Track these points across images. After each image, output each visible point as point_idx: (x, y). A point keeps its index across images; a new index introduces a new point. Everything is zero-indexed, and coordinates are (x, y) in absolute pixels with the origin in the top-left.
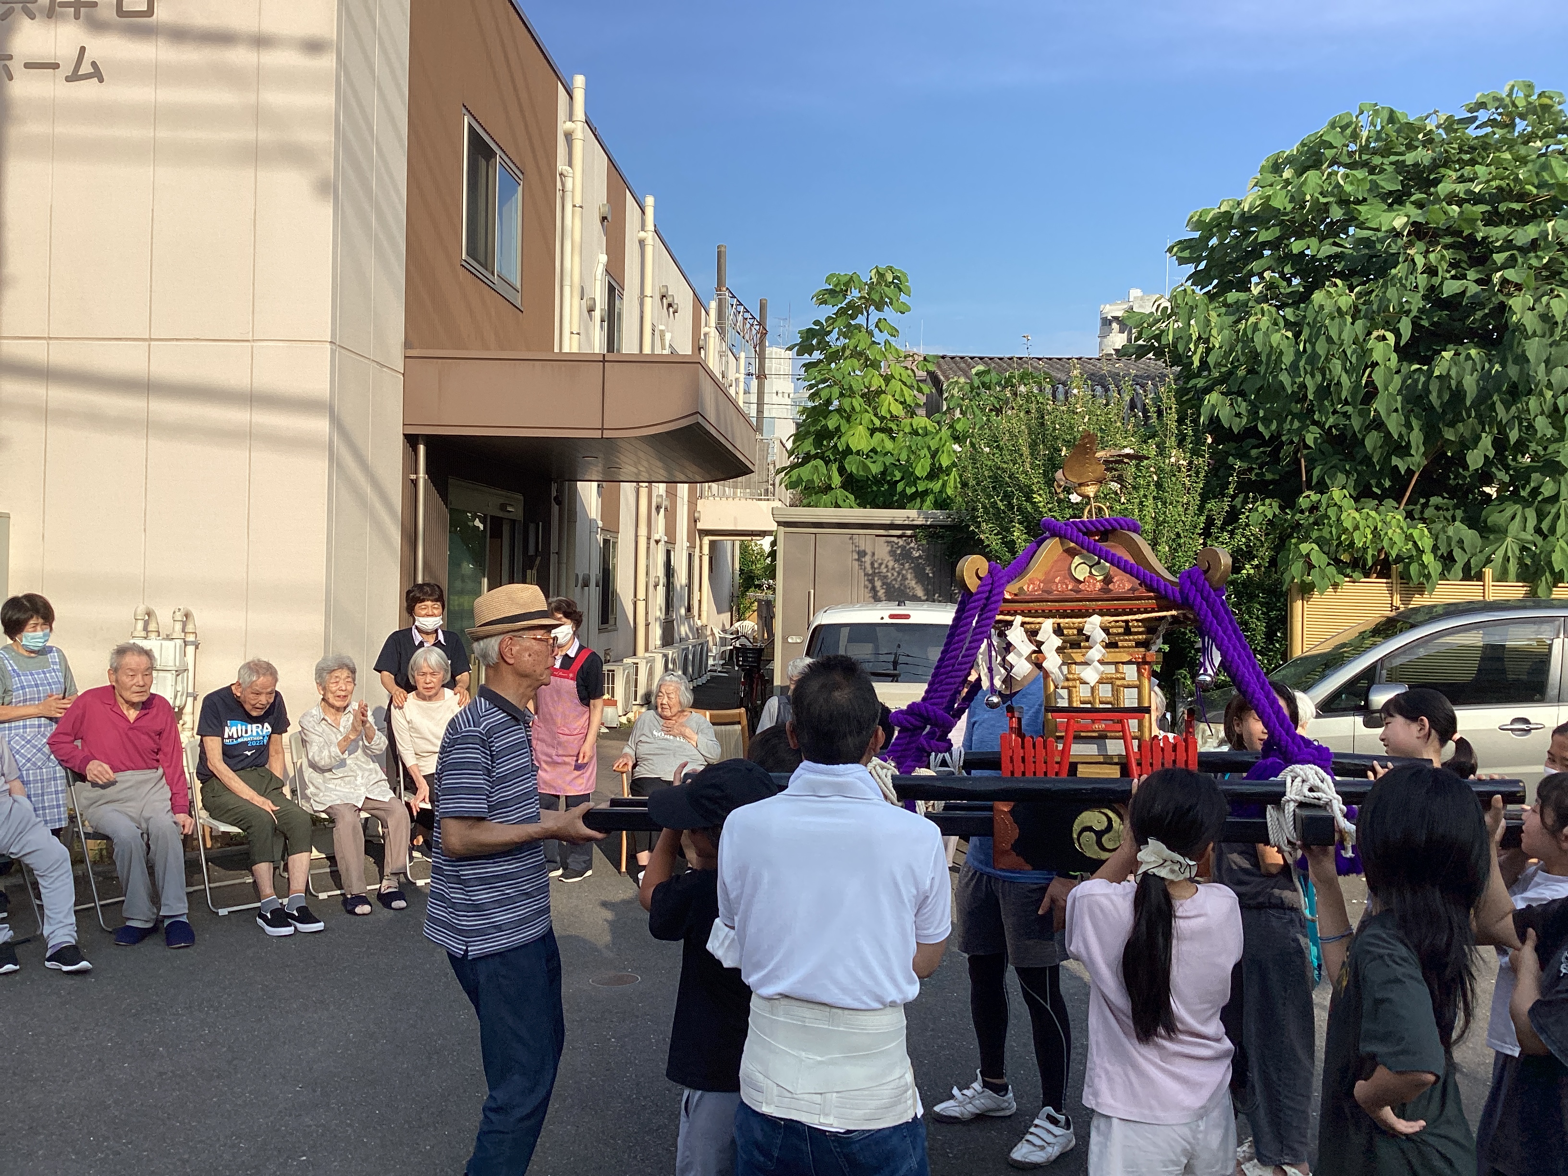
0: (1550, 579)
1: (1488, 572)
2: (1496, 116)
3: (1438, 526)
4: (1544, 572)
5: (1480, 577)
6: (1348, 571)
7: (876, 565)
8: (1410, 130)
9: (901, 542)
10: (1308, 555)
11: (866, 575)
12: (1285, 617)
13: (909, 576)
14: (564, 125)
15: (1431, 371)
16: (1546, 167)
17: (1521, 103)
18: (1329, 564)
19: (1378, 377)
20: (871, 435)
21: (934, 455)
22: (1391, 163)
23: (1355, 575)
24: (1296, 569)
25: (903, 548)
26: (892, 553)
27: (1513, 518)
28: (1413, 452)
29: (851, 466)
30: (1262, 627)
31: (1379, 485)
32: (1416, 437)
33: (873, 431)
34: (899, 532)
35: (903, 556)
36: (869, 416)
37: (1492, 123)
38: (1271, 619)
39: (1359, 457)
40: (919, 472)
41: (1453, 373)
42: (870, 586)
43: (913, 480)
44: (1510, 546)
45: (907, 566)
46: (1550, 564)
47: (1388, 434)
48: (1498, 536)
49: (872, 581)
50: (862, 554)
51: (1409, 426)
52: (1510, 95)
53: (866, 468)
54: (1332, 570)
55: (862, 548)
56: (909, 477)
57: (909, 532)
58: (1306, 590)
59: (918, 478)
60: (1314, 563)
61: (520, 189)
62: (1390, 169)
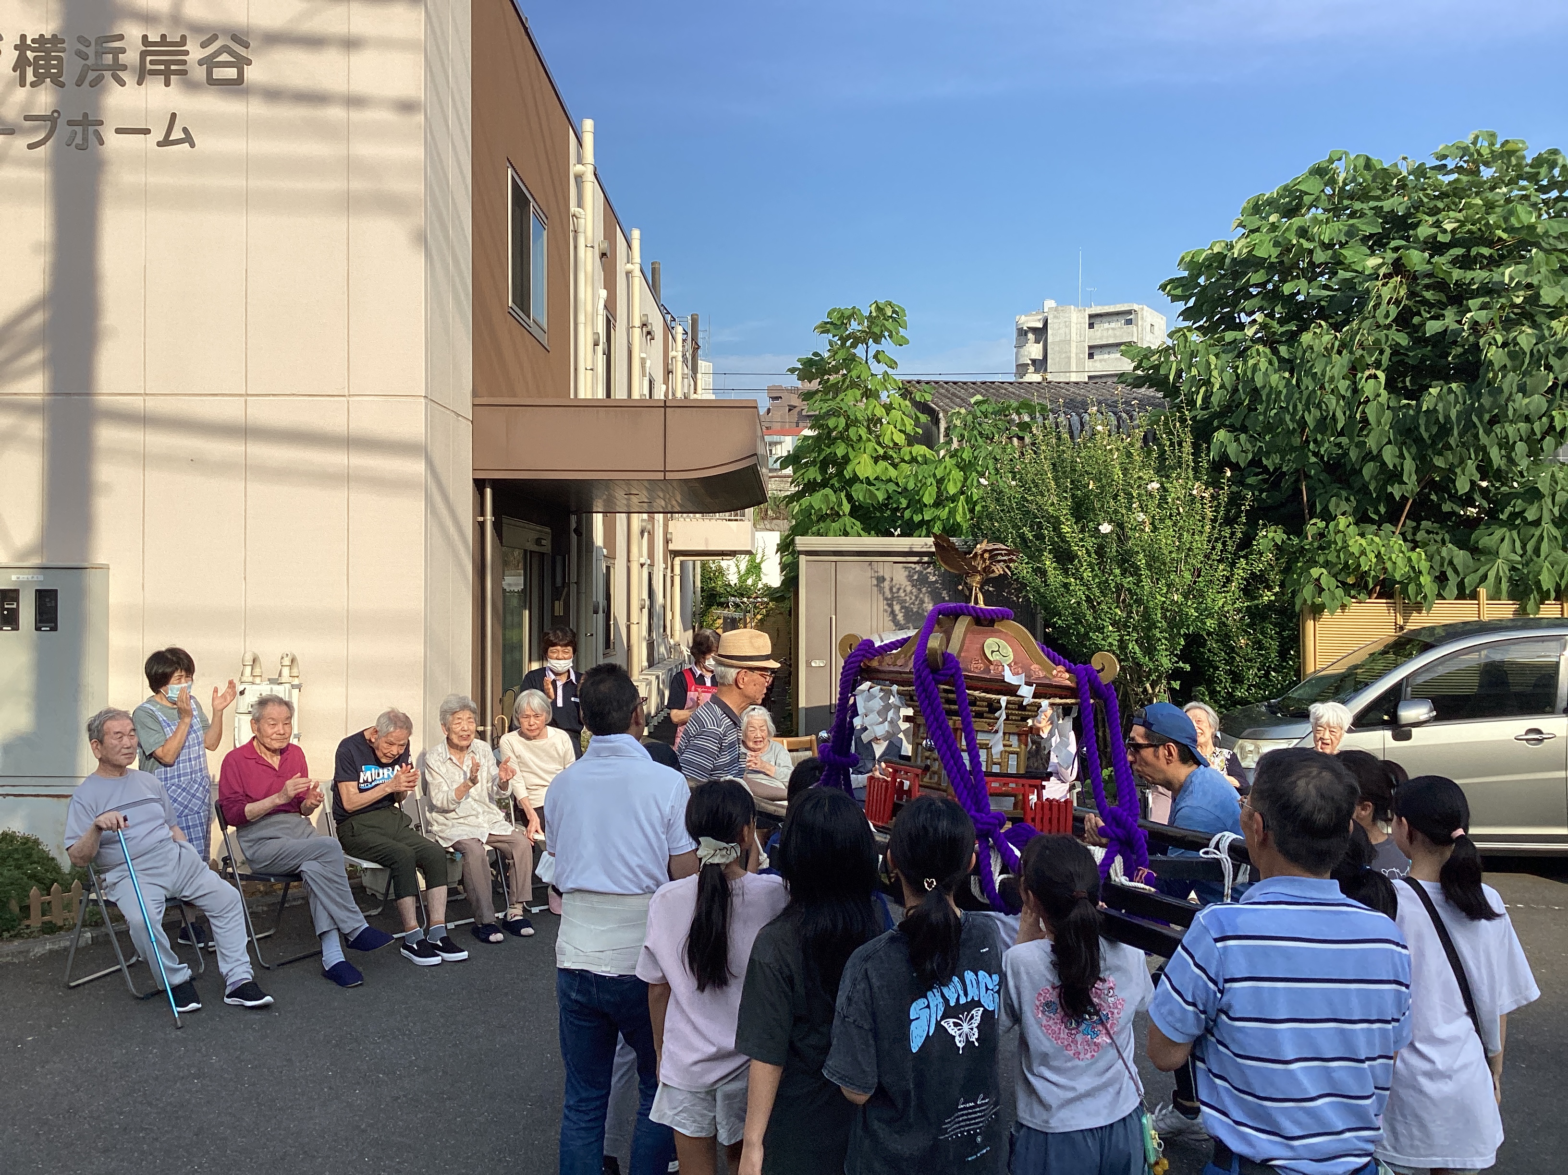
0: (1537, 597)
1: (1482, 591)
2: (1462, 163)
3: (1433, 548)
4: (1532, 592)
5: (1474, 596)
6: (1353, 593)
7: (894, 590)
8: (1386, 174)
9: (918, 567)
10: (1318, 580)
11: (886, 599)
12: (1298, 636)
13: (926, 600)
14: (575, 168)
15: (1418, 406)
16: (1512, 212)
17: (1485, 152)
18: (1337, 587)
19: (1371, 411)
20: (876, 462)
21: (940, 482)
22: (1371, 209)
23: (1362, 596)
24: (1308, 592)
25: (920, 573)
26: (909, 578)
27: (1503, 540)
28: (1405, 479)
29: (859, 492)
30: (1275, 645)
31: (1377, 512)
32: (1409, 465)
33: (876, 460)
34: (916, 559)
35: (921, 581)
36: (872, 444)
37: (1459, 169)
38: (1283, 638)
39: (1357, 485)
40: (928, 499)
41: (1440, 407)
42: (889, 610)
43: (921, 507)
44: (1500, 567)
45: (924, 590)
46: (1538, 583)
47: (1384, 464)
48: (1489, 557)
49: (891, 605)
50: (881, 579)
51: (1402, 456)
52: (1474, 143)
53: (873, 496)
54: (1340, 592)
55: (881, 574)
56: (917, 505)
57: (926, 559)
58: (1317, 611)
59: (925, 505)
60: (1324, 586)
61: (545, 232)
62: (1370, 213)
